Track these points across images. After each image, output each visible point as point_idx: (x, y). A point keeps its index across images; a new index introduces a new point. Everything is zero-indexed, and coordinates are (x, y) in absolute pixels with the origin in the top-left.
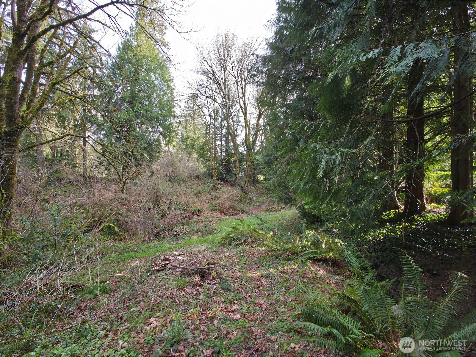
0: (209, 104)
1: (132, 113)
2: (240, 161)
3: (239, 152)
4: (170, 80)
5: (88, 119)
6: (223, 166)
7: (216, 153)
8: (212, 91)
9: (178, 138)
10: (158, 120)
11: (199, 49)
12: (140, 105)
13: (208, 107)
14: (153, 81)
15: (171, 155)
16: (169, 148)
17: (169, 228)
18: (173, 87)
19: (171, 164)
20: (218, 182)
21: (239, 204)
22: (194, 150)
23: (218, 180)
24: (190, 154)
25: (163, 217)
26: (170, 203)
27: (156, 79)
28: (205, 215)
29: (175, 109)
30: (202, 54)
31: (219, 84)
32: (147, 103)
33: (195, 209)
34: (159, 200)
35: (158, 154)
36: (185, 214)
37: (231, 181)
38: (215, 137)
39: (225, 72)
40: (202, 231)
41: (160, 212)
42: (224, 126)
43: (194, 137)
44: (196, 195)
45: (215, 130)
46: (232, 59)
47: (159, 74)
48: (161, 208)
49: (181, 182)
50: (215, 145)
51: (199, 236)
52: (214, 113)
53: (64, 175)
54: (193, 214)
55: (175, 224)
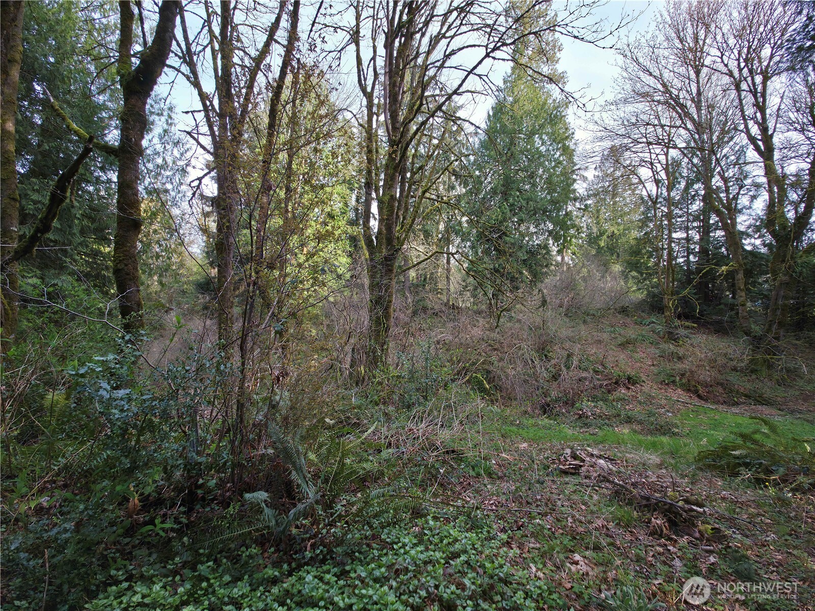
0: (654, 156)
1: (506, 209)
2: (748, 273)
3: (745, 250)
4: (567, 138)
5: (453, 229)
6: (694, 286)
7: (671, 257)
8: (662, 126)
9: (582, 238)
10: (547, 212)
11: (629, 54)
12: (518, 193)
13: (652, 164)
14: (537, 149)
15: (569, 268)
16: (563, 258)
17: (568, 400)
18: (572, 147)
19: (569, 286)
20: (677, 322)
21: (745, 379)
22: (614, 257)
23: (679, 317)
24: (606, 265)
25: (555, 377)
26: (569, 356)
27: (542, 144)
28: (646, 389)
29: (576, 186)
30: (636, 61)
31: (683, 106)
32: (527, 187)
33: (621, 374)
34: (548, 347)
35: (545, 270)
36: (598, 380)
37: (719, 322)
38: (670, 224)
39: (698, 73)
40: (640, 423)
41: (551, 369)
42: (694, 196)
43: (616, 231)
44: (623, 346)
45: (669, 208)
46: (719, 38)
47: (547, 134)
48: (553, 362)
49: (588, 319)
50: (671, 241)
51: (635, 431)
52: (667, 174)
53: (429, 304)
54: (616, 383)
55: (578, 395)
